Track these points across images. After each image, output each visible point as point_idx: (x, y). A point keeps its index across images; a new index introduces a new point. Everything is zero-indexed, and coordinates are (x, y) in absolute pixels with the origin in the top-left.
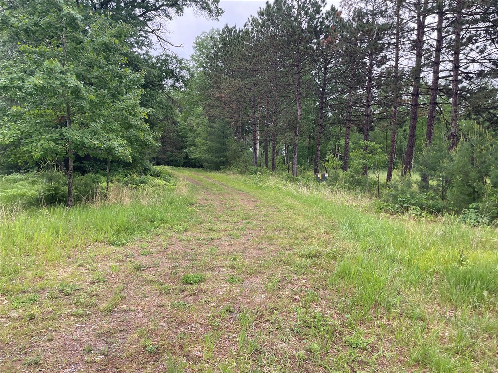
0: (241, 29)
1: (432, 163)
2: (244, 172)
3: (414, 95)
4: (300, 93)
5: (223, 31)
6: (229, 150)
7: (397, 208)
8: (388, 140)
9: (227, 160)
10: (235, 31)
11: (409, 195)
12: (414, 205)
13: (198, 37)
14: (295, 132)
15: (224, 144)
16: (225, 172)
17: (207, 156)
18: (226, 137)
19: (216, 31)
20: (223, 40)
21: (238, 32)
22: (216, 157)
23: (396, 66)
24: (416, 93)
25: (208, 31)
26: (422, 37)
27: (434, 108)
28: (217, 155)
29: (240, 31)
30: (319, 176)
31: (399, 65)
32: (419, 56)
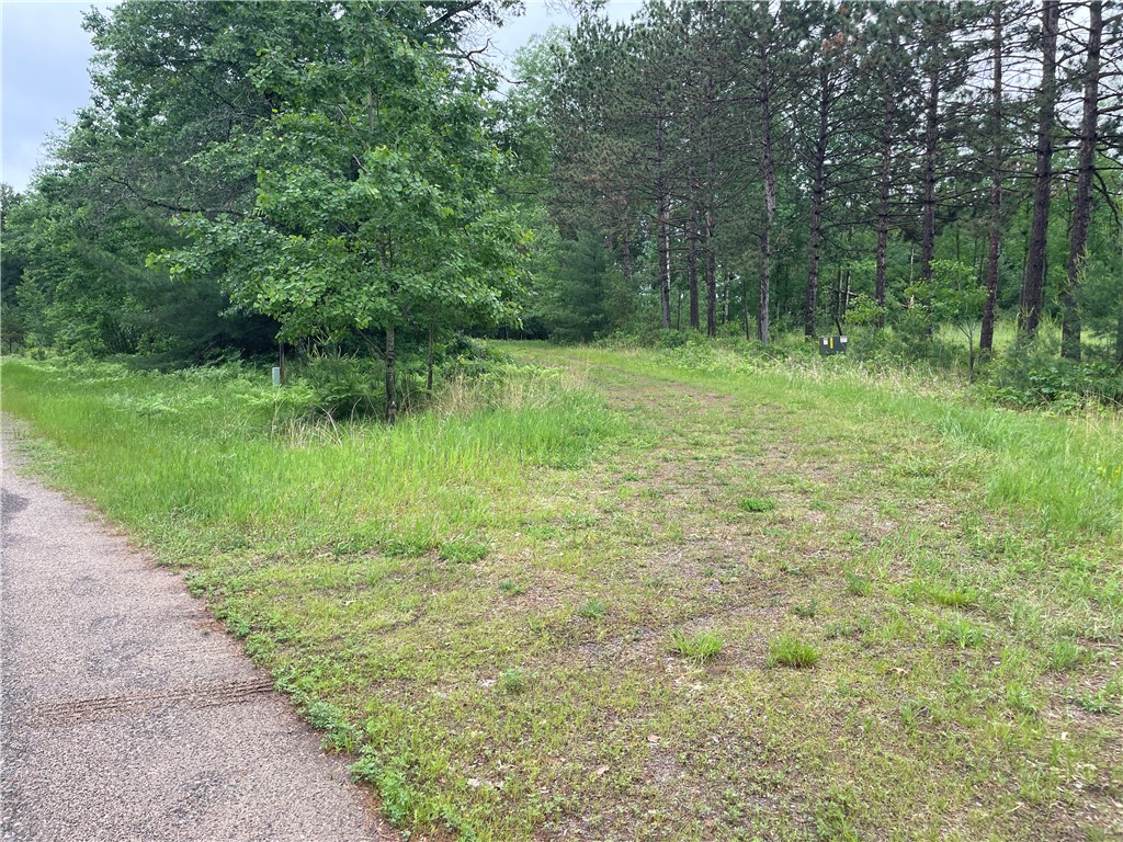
0: (621, 25)
1: (1100, 301)
2: (652, 343)
3: (1041, 153)
4: (772, 162)
5: (579, 30)
6: (610, 296)
7: (1029, 396)
8: (963, 253)
9: (605, 318)
10: (608, 29)
11: (1053, 370)
12: (1066, 388)
13: (522, 49)
14: (764, 249)
15: (597, 283)
16: (604, 346)
17: (561, 313)
18: (601, 268)
19: (561, 31)
20: (579, 51)
21: (613, 29)
22: (581, 314)
23: (996, 91)
24: (1045, 147)
25: (544, 33)
26: (1055, 23)
27: (1089, 181)
28: (583, 309)
29: (618, 29)
30: (826, 342)
31: (1003, 86)
32: (1050, 65)
